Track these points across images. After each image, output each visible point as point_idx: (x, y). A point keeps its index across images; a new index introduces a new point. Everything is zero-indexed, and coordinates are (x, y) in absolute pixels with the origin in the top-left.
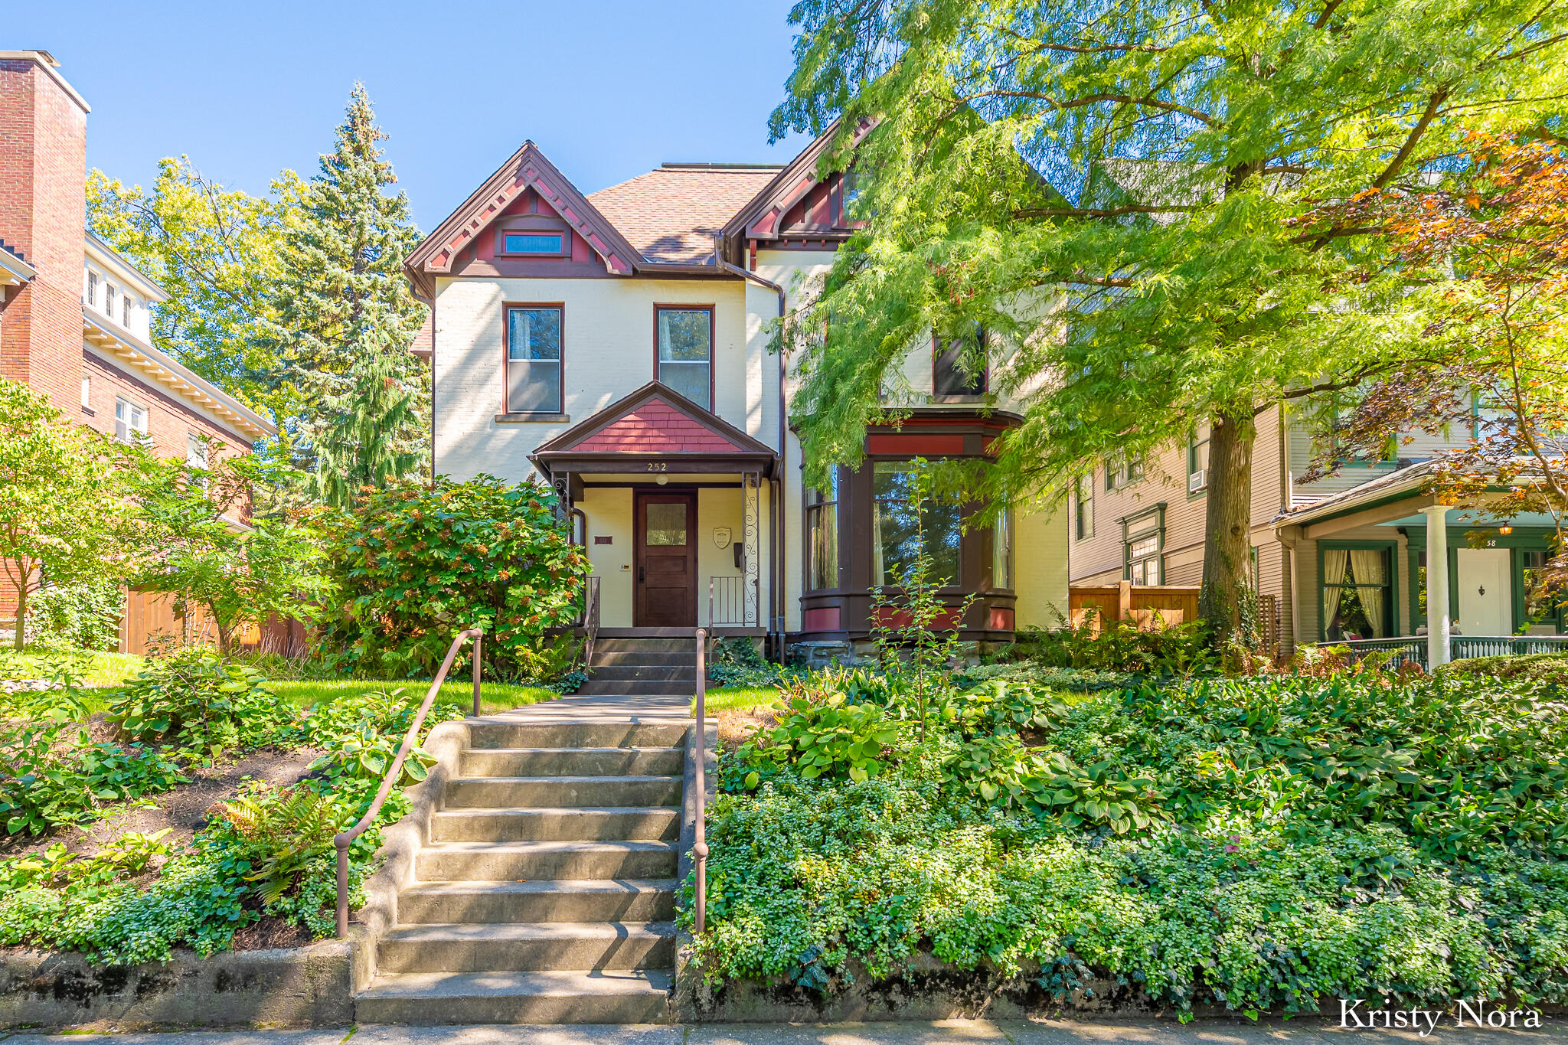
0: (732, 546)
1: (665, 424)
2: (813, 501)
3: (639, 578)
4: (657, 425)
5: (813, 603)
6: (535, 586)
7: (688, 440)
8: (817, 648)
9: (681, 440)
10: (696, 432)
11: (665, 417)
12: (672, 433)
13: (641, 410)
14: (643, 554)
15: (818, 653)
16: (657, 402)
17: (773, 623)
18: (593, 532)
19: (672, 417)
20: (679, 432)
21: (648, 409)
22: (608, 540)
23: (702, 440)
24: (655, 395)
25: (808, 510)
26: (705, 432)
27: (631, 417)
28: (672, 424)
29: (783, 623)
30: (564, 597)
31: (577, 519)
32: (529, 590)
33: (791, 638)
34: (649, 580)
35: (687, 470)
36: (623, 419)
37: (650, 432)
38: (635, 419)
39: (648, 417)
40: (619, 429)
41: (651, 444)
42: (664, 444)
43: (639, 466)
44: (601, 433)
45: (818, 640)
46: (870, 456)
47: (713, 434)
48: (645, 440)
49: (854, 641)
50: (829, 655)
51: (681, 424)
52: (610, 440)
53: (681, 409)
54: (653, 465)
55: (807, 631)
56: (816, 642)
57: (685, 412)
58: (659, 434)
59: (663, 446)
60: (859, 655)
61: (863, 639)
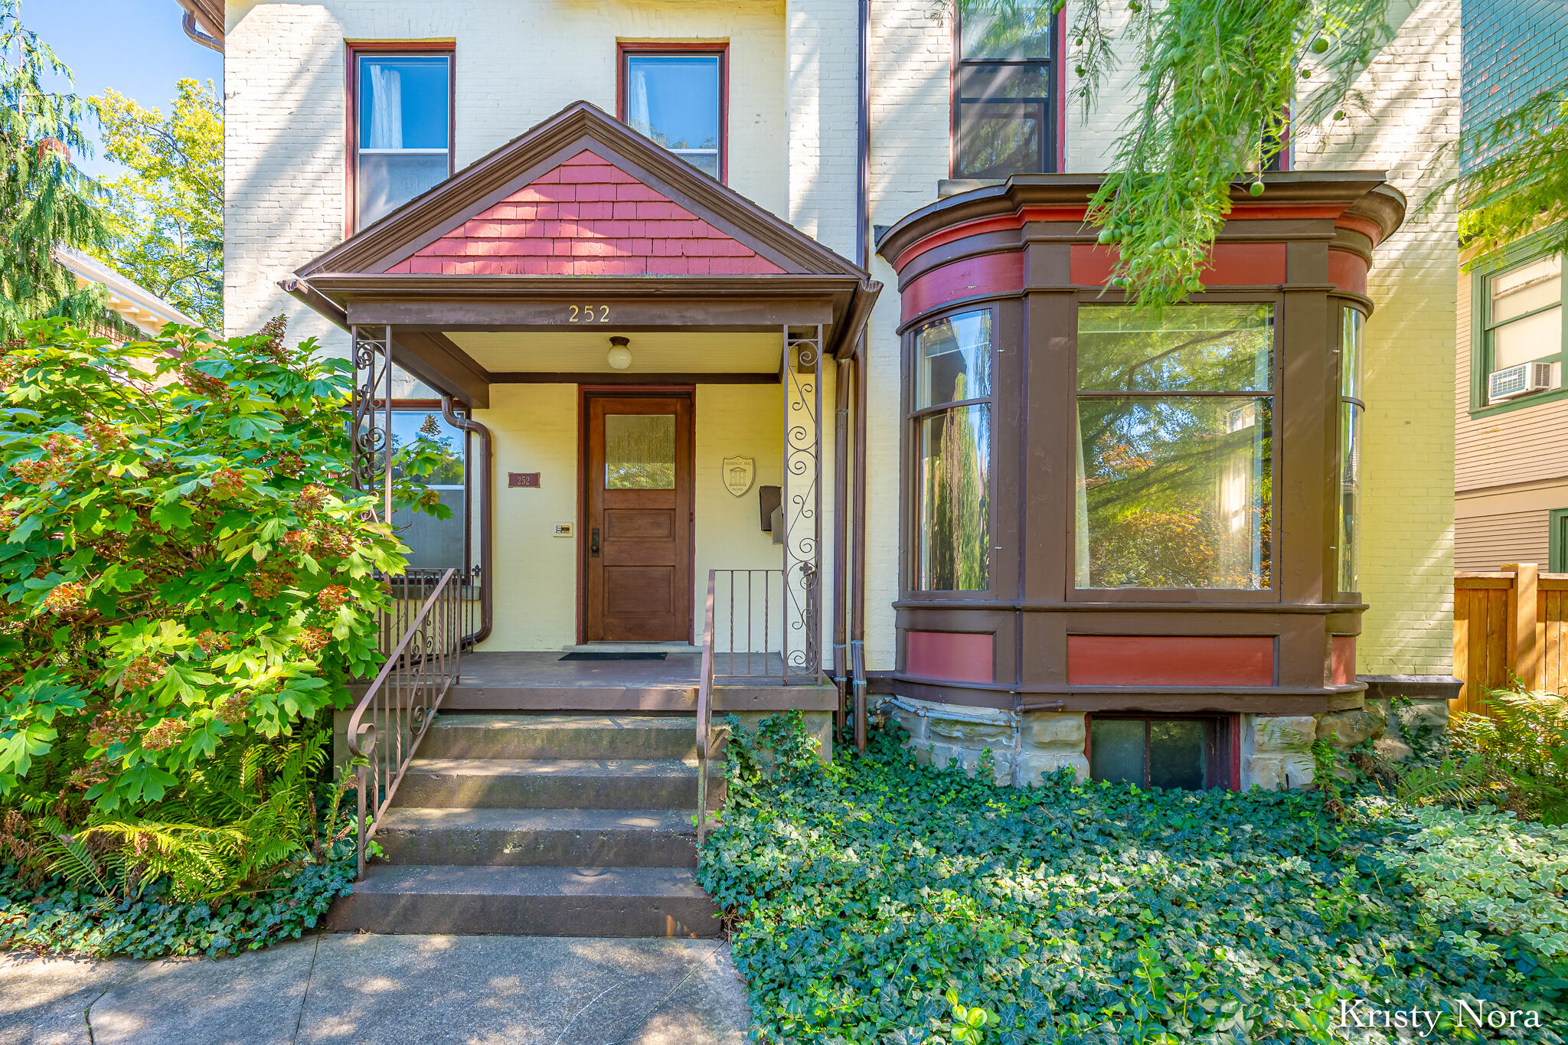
0: (755, 493)
1: (605, 211)
2: (925, 400)
3: (589, 547)
4: (588, 212)
5: (922, 618)
7: (660, 248)
8: (938, 721)
9: (644, 248)
10: (678, 229)
11: (608, 192)
12: (621, 229)
13: (555, 177)
14: (597, 504)
15: (941, 729)
16: (587, 157)
17: (839, 656)
18: (507, 462)
19: (624, 192)
20: (638, 229)
21: (567, 174)
22: (533, 480)
23: (692, 248)
24: (585, 141)
25: (913, 420)
26: (698, 229)
27: (530, 195)
28: (625, 211)
29: (860, 653)
31: (476, 440)
33: (876, 683)
34: (608, 551)
35: (658, 322)
36: (511, 199)
37: (570, 230)
38: (537, 197)
39: (567, 193)
40: (501, 221)
41: (575, 258)
42: (604, 258)
43: (548, 313)
44: (460, 232)
45: (940, 701)
46: (1071, 292)
47: (720, 235)
48: (561, 248)
49: (1026, 712)
50: (968, 739)
51: (644, 211)
52: (480, 248)
53: (641, 174)
54: (581, 310)
55: (909, 676)
56: (936, 706)
57: (653, 181)
58: (590, 234)
59: (599, 263)
60: (1042, 746)
61: (1054, 710)
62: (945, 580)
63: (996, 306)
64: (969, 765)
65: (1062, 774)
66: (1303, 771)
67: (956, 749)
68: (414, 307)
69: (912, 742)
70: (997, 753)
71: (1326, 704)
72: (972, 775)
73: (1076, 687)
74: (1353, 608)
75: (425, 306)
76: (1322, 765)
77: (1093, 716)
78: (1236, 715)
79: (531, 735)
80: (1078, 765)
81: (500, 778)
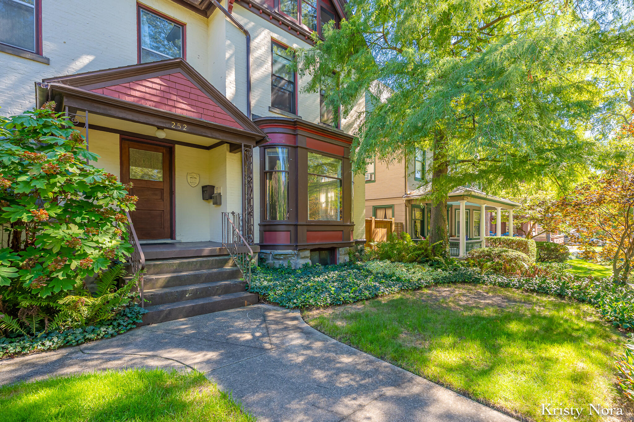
0: (200, 187)
1: (187, 95)
2: (267, 169)
4: (180, 93)
6: (81, 226)
7: (206, 112)
8: (276, 255)
9: (201, 111)
10: (211, 108)
11: (188, 89)
13: (167, 77)
15: (277, 257)
16: (179, 75)
19: (193, 91)
20: (199, 104)
21: (172, 79)
23: (217, 115)
24: (179, 69)
25: (264, 173)
26: (218, 109)
27: (157, 81)
28: (192, 96)
30: (115, 234)
32: (75, 230)
35: (204, 134)
36: (150, 80)
37: (175, 98)
38: (161, 82)
39: (173, 85)
40: (146, 86)
41: (176, 107)
42: (187, 110)
43: (163, 122)
44: (127, 85)
45: (276, 250)
46: (306, 149)
47: (225, 113)
48: (170, 103)
49: (299, 250)
50: (285, 259)
51: (200, 99)
52: (137, 94)
53: (200, 87)
54: (176, 124)
55: (264, 244)
56: (275, 251)
57: (203, 90)
58: (182, 101)
59: (185, 111)
60: (302, 258)
61: (304, 249)
62: (274, 218)
63: (290, 148)
64: (285, 264)
65: (306, 264)
66: (347, 258)
67: (281, 262)
68: (102, 106)
69: (267, 262)
70: (291, 261)
71: (349, 245)
72: (286, 267)
73: (308, 244)
74: (352, 225)
75: (107, 108)
76: (350, 257)
77: (312, 251)
78: (336, 248)
79: (172, 265)
80: (309, 261)
81: (172, 277)
